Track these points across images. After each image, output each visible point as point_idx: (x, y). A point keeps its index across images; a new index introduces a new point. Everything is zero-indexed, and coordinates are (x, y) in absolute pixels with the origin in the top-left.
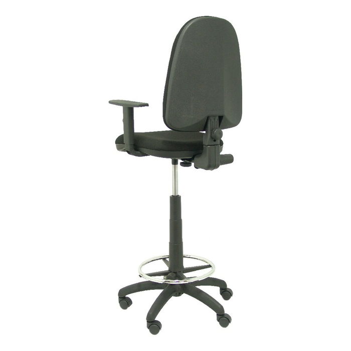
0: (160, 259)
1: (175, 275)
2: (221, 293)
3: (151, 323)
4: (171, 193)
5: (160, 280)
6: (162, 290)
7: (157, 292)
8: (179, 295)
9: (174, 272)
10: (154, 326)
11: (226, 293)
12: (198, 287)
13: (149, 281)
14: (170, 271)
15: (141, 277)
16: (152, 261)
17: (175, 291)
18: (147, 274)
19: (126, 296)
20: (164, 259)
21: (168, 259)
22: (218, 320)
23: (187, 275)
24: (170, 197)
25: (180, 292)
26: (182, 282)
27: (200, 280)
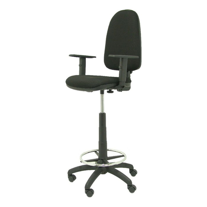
0: (94, 151)
1: (102, 161)
2: (130, 172)
3: (88, 191)
4: (100, 112)
5: (93, 164)
6: (95, 170)
7: (92, 172)
8: (105, 173)
9: (102, 160)
10: (89, 192)
11: (133, 172)
12: (116, 168)
13: (87, 165)
14: (99, 159)
15: (81, 162)
16: (89, 152)
17: (102, 171)
18: (85, 161)
19: (73, 174)
20: (96, 152)
21: (98, 152)
22: (128, 188)
23: (109, 161)
24: (99, 114)
25: (105, 171)
26: (106, 165)
27: (117, 164)
